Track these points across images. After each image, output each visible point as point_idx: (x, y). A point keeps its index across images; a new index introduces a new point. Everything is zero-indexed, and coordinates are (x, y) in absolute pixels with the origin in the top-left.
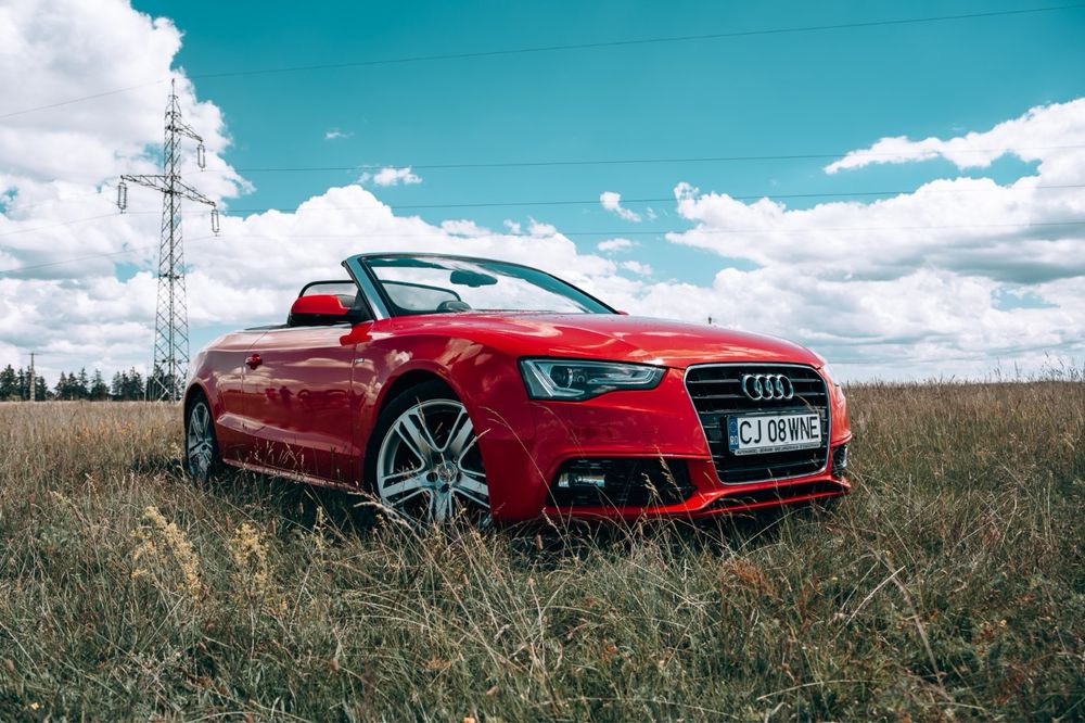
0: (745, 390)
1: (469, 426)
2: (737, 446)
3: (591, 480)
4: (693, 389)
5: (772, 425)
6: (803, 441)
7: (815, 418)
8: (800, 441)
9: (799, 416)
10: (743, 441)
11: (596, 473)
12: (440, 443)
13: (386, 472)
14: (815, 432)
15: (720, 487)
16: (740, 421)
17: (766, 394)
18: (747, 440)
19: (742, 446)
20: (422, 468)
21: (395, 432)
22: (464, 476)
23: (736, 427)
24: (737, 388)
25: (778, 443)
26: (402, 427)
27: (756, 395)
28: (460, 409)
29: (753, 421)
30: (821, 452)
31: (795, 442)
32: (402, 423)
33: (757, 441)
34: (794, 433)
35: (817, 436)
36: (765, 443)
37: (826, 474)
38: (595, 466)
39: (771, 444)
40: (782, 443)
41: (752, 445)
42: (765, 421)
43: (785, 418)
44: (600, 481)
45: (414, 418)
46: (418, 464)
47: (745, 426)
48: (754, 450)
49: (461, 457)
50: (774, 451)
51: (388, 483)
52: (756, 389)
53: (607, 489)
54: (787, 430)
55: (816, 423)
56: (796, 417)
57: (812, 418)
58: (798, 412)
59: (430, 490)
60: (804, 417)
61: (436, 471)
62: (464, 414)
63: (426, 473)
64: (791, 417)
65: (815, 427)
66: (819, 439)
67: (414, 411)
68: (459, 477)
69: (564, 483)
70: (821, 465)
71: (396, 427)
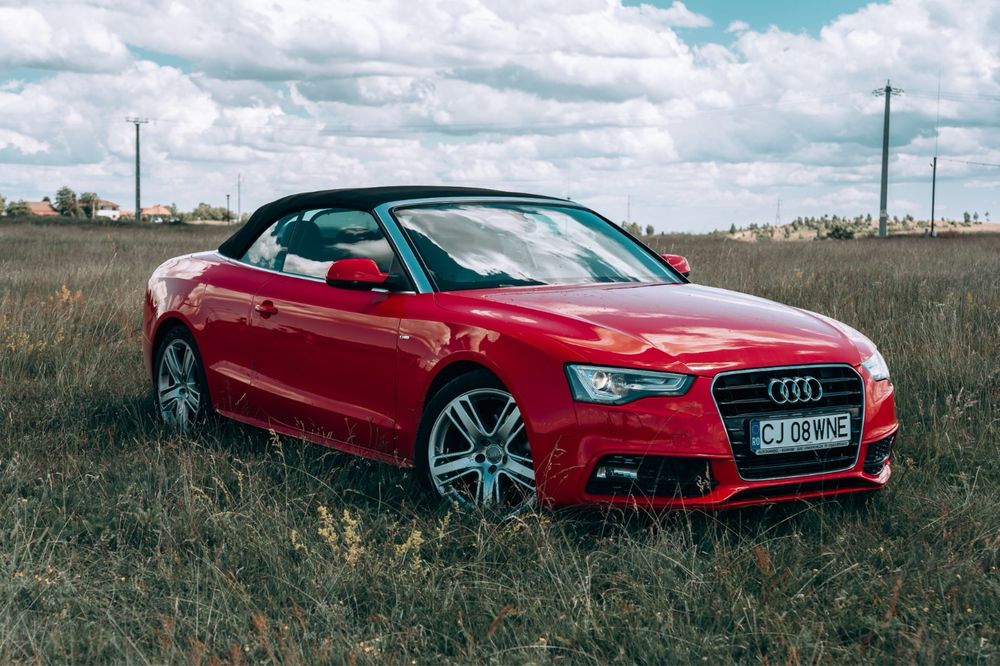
0: (770, 394)
1: (516, 413)
2: (759, 447)
3: (625, 473)
4: (719, 396)
5: (796, 426)
6: (829, 440)
7: (845, 418)
8: (825, 440)
9: (826, 417)
10: (765, 442)
11: (630, 467)
12: (489, 428)
13: (437, 453)
14: (842, 431)
15: (742, 483)
16: (762, 424)
17: (792, 397)
18: (768, 441)
19: (763, 446)
20: (470, 451)
21: (446, 415)
22: (510, 460)
23: (757, 429)
24: (763, 393)
25: (802, 442)
26: (453, 412)
27: (780, 398)
28: (508, 399)
29: (776, 423)
30: (850, 450)
31: (820, 441)
32: (453, 408)
33: (778, 442)
34: (819, 432)
35: (846, 435)
36: (788, 443)
37: (856, 469)
38: (629, 461)
39: (794, 444)
40: (805, 443)
41: (774, 445)
42: (788, 423)
43: (810, 420)
44: (634, 474)
45: (464, 404)
46: (467, 446)
47: (768, 428)
48: (775, 449)
49: (508, 443)
50: (796, 450)
51: (438, 463)
52: (782, 392)
53: (640, 481)
54: (812, 431)
55: (847, 422)
56: (821, 418)
57: (840, 418)
58: (826, 412)
59: (478, 471)
60: (832, 418)
61: (484, 453)
62: (511, 404)
63: (475, 455)
64: (817, 419)
65: (844, 427)
66: (849, 438)
67: (465, 397)
68: (505, 460)
69: (602, 475)
70: (851, 461)
71: (447, 411)
